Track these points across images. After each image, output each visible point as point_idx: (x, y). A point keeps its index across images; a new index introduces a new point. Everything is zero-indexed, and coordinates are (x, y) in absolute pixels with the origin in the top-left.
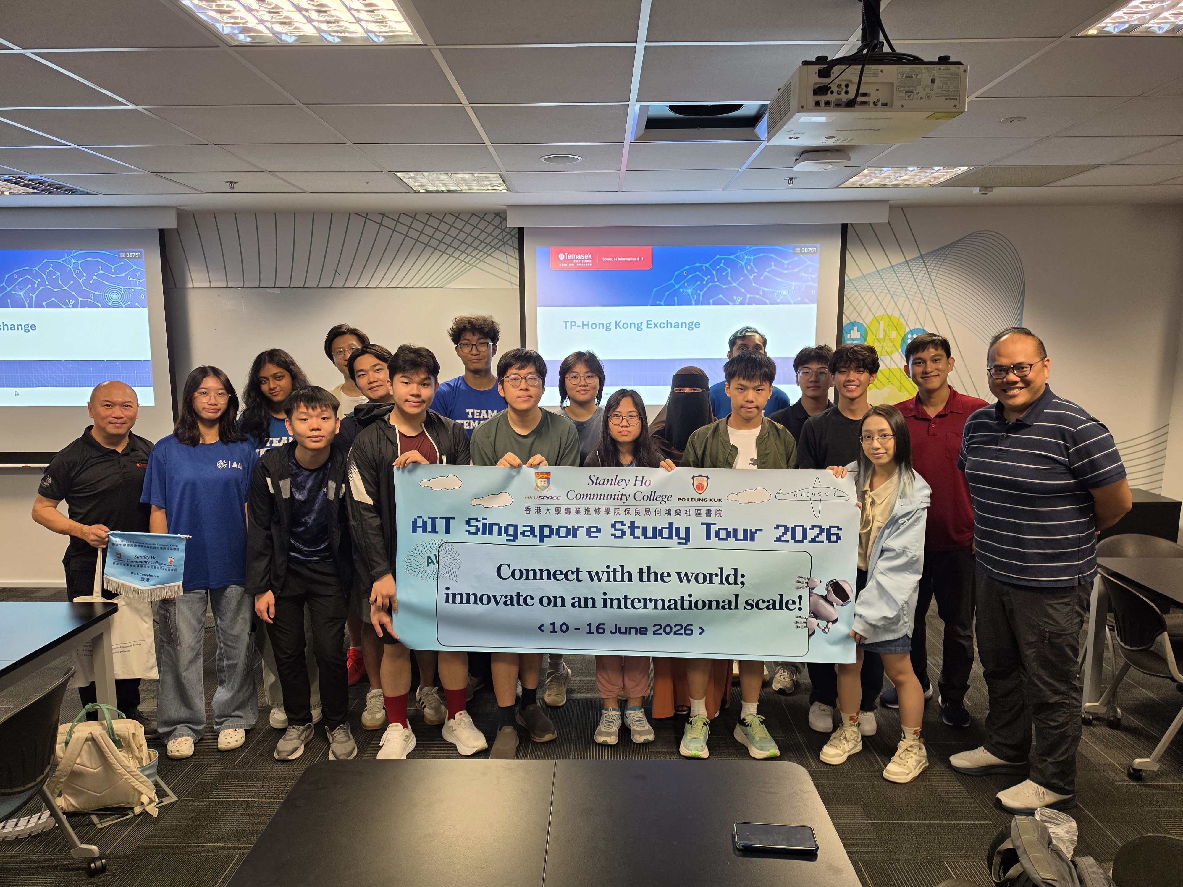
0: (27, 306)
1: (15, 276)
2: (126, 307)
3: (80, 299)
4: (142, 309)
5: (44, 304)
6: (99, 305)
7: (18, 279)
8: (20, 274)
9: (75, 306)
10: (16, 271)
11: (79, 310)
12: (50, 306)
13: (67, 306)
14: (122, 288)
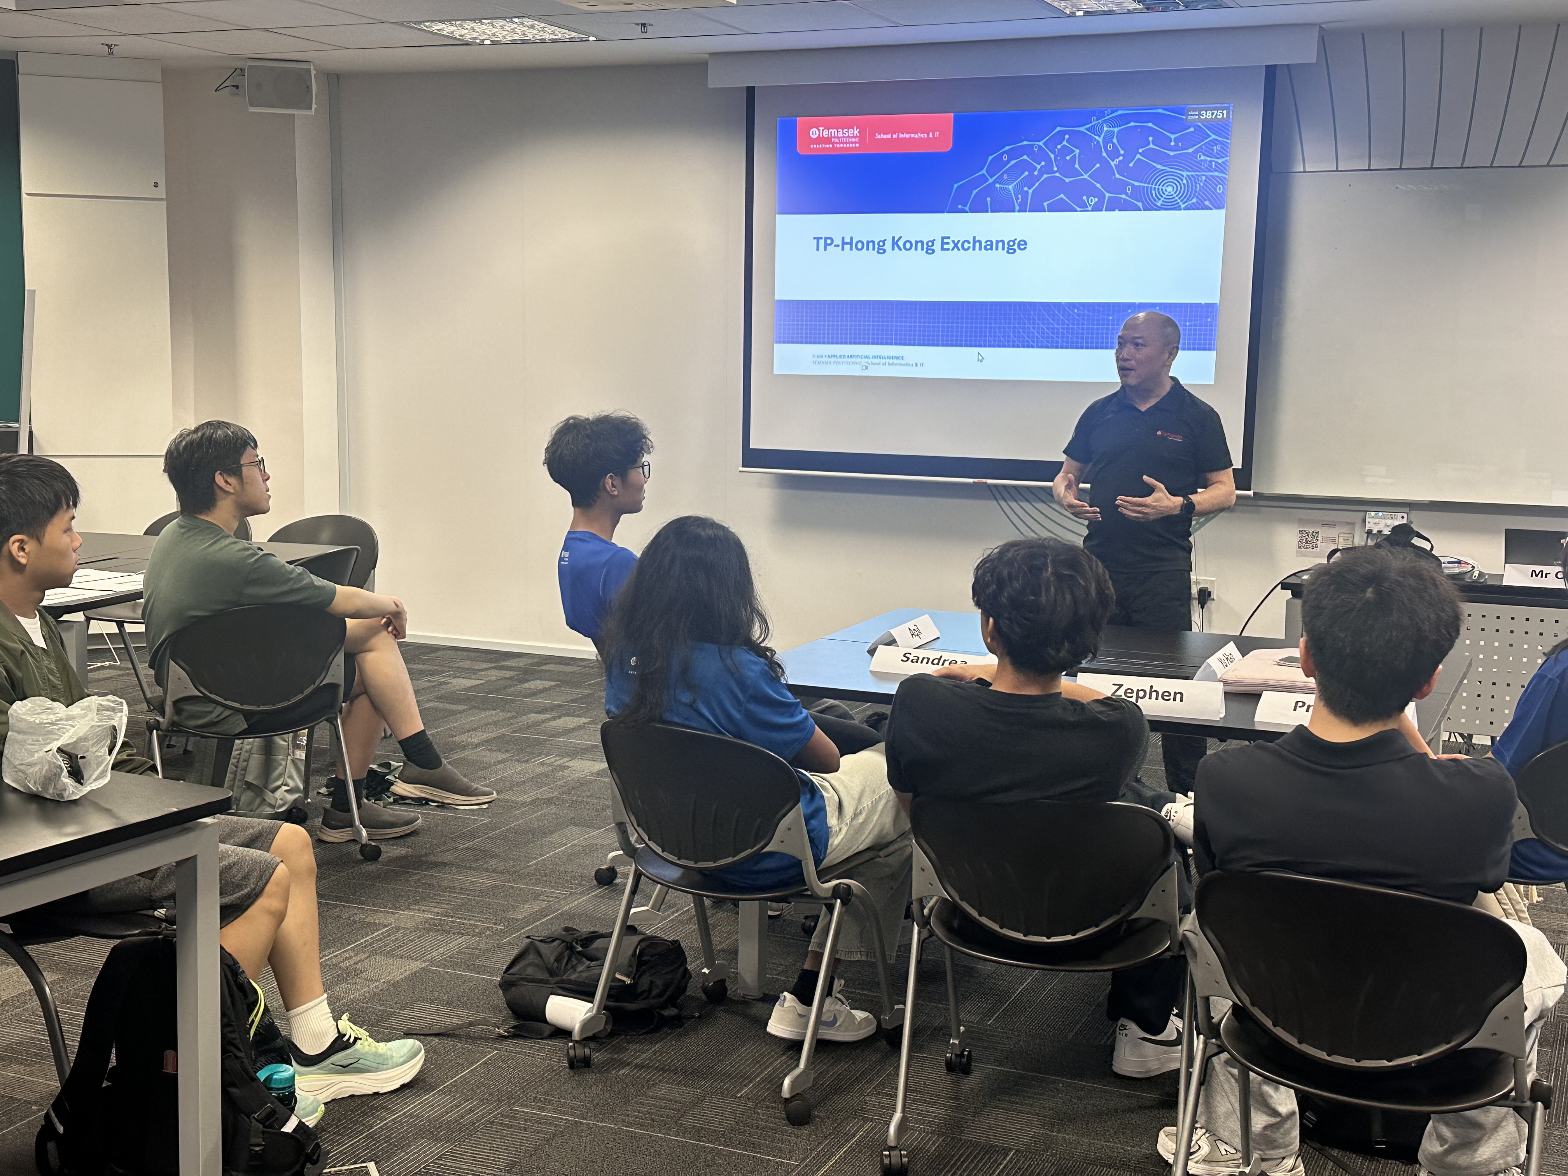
0: (1017, 208)
1: (1005, 158)
2: (1186, 208)
3: (1107, 195)
4: (1215, 211)
5: (1045, 204)
6: (1140, 204)
7: (1008, 162)
8: (1012, 155)
9: (1097, 208)
10: (1007, 148)
11: (1104, 214)
12: (1057, 207)
13: (1084, 207)
14: (1185, 174)
